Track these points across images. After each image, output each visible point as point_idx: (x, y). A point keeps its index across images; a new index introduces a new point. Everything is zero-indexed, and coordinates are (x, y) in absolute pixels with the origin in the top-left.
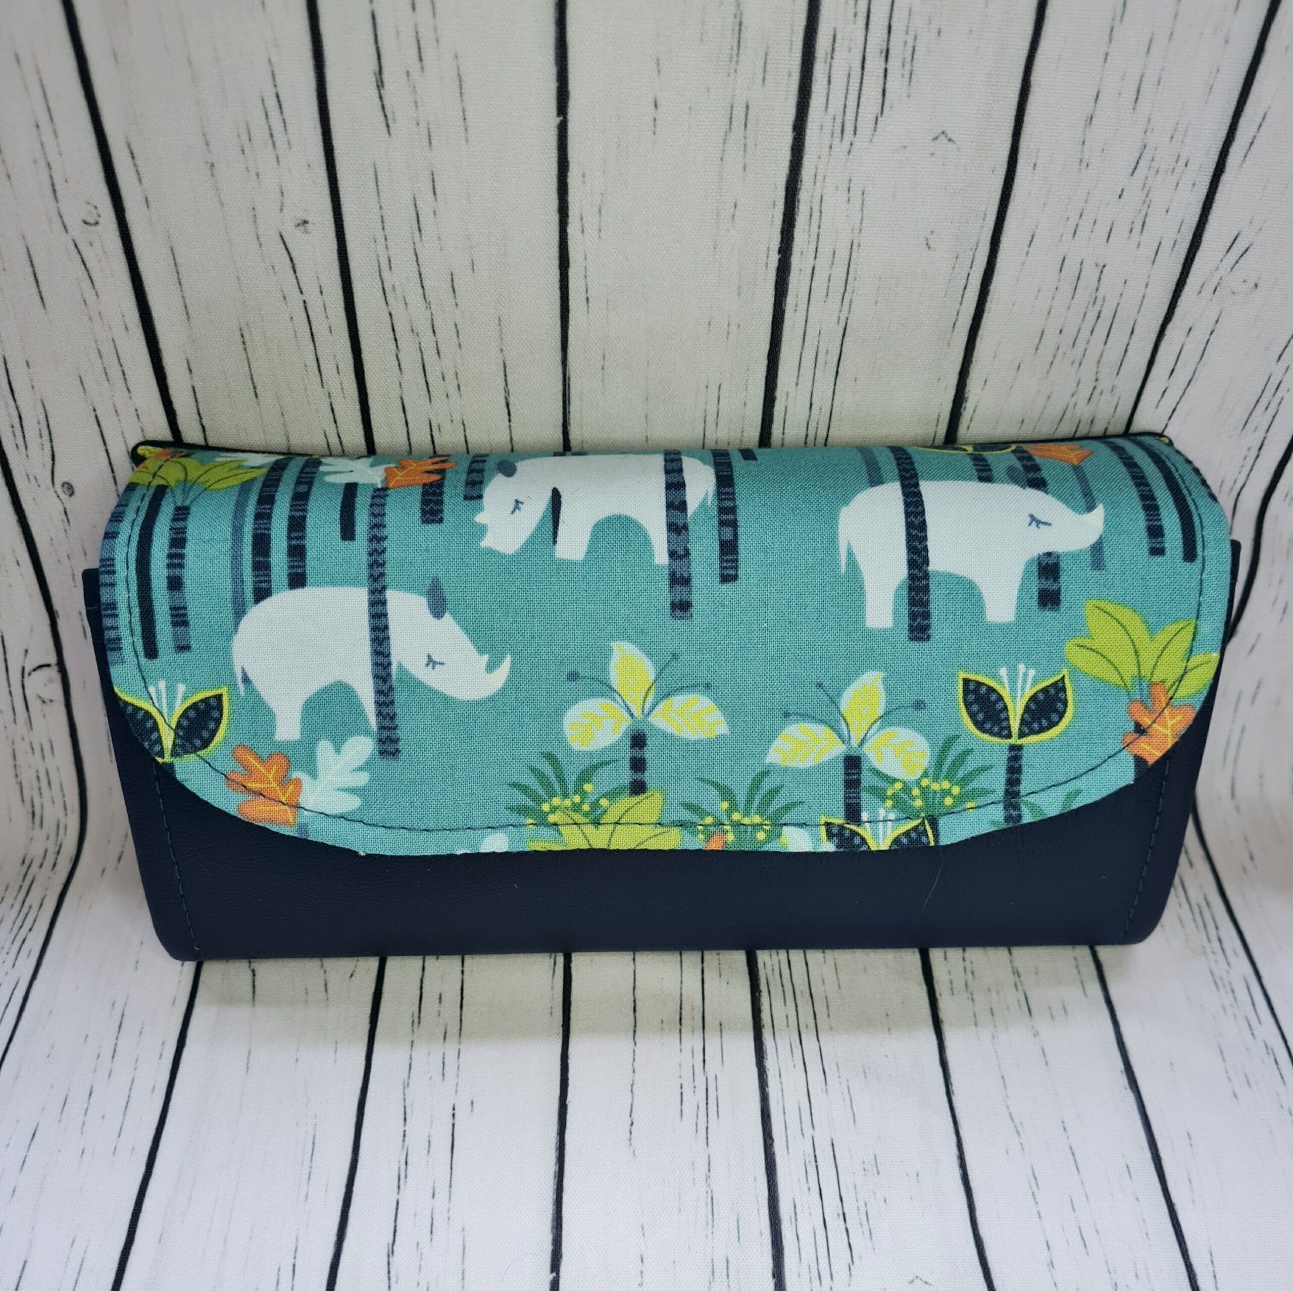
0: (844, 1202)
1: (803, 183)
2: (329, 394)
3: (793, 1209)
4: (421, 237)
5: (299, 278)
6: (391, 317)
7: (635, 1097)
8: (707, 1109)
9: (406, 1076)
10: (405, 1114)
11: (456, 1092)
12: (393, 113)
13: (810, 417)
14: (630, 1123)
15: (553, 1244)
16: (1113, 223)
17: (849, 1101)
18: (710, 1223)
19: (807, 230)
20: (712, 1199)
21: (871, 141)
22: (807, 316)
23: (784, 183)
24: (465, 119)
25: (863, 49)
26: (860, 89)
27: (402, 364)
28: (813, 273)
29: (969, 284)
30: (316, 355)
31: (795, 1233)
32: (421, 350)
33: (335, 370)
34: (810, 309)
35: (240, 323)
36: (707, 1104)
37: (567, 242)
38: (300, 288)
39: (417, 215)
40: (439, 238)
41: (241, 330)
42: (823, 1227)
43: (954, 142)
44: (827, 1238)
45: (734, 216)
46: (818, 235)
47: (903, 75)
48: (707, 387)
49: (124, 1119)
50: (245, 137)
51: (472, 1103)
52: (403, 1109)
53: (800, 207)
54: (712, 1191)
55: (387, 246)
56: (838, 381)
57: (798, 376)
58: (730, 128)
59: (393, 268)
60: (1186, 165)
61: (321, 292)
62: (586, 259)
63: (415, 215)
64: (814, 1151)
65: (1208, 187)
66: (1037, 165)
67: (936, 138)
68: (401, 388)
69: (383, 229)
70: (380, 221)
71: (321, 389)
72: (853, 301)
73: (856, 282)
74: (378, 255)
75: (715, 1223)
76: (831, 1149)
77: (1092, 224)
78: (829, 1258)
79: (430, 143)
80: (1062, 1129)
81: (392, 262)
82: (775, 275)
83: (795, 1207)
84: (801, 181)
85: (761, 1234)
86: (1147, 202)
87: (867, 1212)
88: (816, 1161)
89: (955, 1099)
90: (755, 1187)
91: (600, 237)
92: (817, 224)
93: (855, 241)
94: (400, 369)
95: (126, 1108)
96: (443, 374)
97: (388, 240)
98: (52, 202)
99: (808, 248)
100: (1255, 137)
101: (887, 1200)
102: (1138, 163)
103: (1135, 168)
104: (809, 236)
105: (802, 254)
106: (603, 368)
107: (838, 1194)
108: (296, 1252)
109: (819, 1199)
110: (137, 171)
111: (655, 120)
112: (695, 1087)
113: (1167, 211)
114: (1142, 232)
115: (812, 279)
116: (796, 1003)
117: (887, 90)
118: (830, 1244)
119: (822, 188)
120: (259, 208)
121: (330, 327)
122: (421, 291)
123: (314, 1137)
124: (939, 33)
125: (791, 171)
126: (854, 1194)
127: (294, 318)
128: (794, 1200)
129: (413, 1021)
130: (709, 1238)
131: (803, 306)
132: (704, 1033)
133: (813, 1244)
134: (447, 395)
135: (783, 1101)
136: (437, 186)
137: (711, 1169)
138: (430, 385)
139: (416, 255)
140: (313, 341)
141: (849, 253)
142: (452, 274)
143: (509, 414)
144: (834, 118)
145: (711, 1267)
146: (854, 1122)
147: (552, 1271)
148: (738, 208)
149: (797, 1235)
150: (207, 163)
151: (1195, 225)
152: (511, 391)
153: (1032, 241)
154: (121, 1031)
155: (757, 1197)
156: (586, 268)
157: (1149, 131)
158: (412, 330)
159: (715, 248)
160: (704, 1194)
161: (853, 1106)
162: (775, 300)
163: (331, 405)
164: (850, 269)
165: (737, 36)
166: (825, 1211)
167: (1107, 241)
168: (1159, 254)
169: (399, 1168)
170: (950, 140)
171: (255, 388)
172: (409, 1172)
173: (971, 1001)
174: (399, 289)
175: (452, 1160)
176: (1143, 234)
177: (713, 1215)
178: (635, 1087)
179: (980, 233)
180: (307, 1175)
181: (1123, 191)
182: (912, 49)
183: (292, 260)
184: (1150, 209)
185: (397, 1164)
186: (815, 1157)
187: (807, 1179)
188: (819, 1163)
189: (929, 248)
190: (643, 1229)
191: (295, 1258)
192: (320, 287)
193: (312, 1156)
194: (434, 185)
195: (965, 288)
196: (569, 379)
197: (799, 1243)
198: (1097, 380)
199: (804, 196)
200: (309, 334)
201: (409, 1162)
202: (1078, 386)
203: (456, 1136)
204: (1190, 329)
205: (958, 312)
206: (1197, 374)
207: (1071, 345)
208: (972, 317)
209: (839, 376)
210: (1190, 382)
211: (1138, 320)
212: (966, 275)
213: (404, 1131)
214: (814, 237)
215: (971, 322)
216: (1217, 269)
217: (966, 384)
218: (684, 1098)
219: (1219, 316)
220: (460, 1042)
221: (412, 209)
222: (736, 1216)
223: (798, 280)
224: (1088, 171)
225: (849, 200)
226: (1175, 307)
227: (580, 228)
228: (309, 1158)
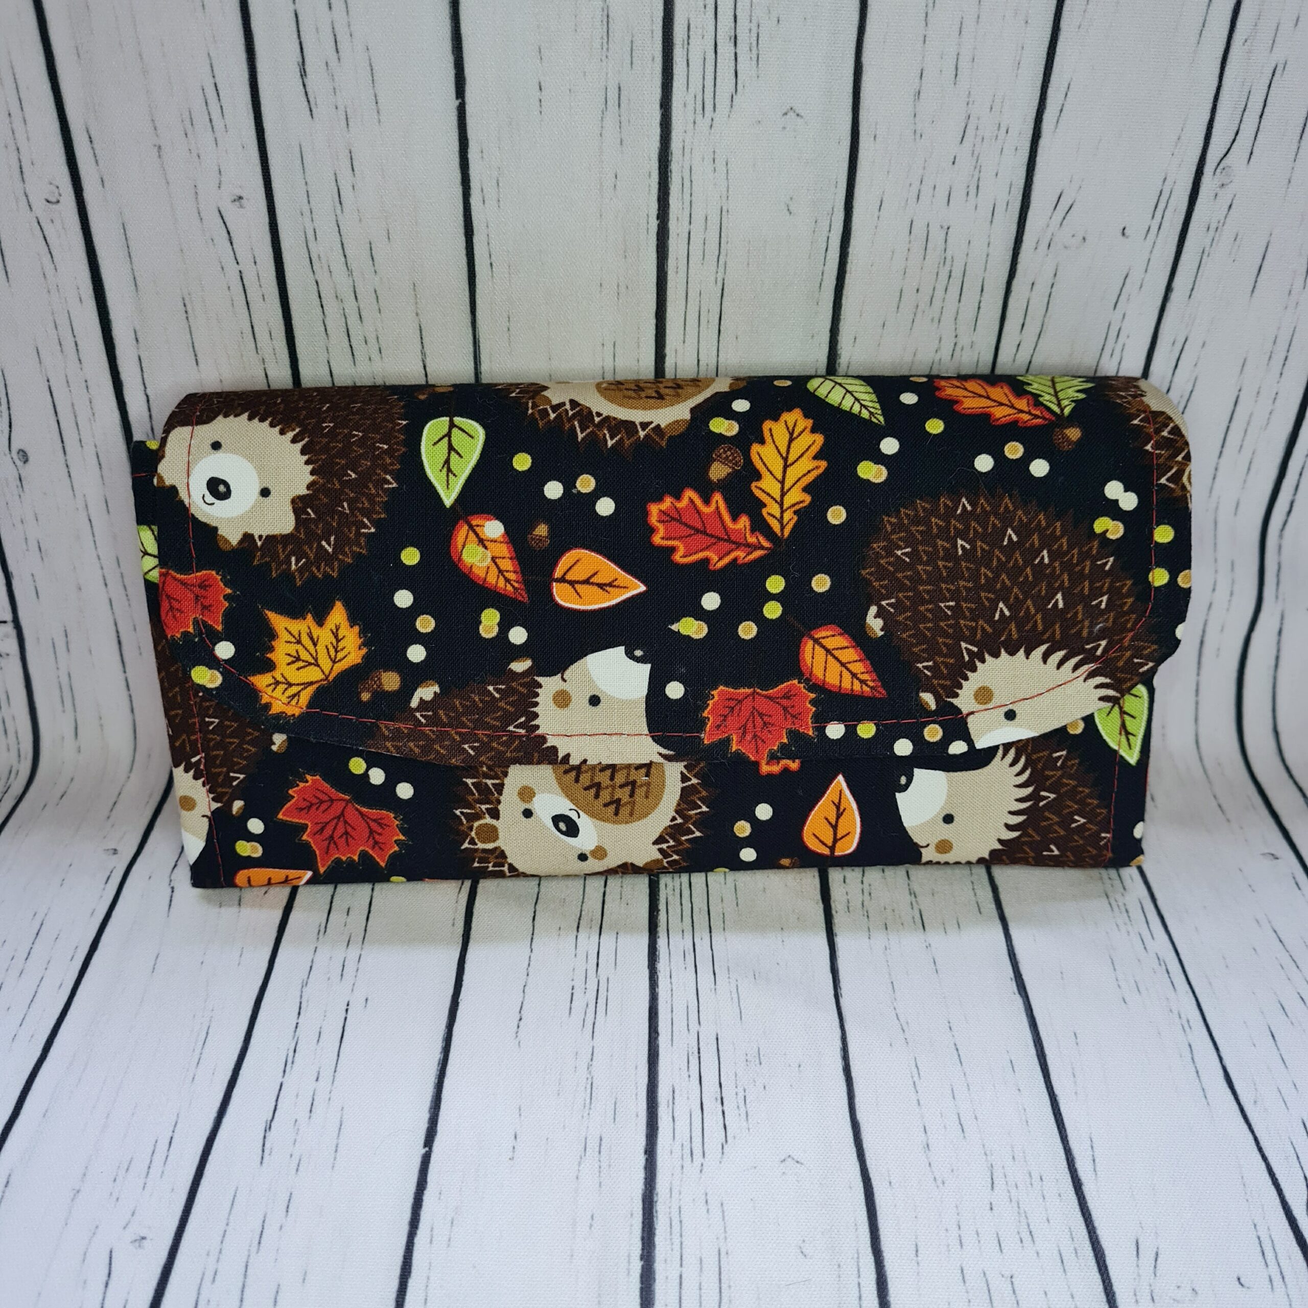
0: (723, 1087)
1: (674, 156)
2: (263, 359)
3: (671, 1093)
4: (342, 210)
5: (235, 249)
6: (318, 287)
7: (526, 995)
8: (596, 1007)
9: (307, 976)
10: (300, 1008)
11: (352, 990)
12: (315, 98)
14: (518, 1018)
15: (429, 1122)
16: (951, 188)
17: (737, 1000)
18: (589, 1105)
19: (680, 198)
20: (592, 1085)
21: (729, 116)
22: (687, 278)
23: (657, 156)
24: (377, 103)
25: (714, 36)
26: (715, 71)
27: (328, 329)
28: (689, 238)
29: (829, 246)
30: (251, 323)
31: (671, 1114)
32: (345, 315)
33: (267, 336)
34: (690, 271)
35: (183, 292)
36: (596, 1003)
37: (470, 212)
38: (236, 259)
39: (338, 189)
40: (358, 210)
41: (183, 299)
42: (700, 1110)
43: (802, 117)
44: (703, 1117)
45: (615, 186)
46: (691, 202)
47: (751, 58)
48: (603, 344)
49: (28, 1010)
50: (187, 123)
51: (366, 999)
52: (298, 1005)
53: (673, 177)
55: (312, 218)
56: (721, 338)
57: (684, 334)
58: (606, 108)
59: (318, 239)
60: (1007, 133)
61: (255, 263)
62: (487, 226)
63: (336, 190)
64: (699, 1044)
65: (1028, 151)
66: (878, 136)
67: (786, 114)
68: (328, 353)
69: (309, 202)
70: (306, 196)
71: (256, 355)
72: (728, 263)
73: (729, 245)
74: (305, 227)
75: (593, 1105)
76: (715, 1042)
77: (931, 188)
78: (703, 1138)
79: (348, 125)
81: (317, 232)
82: (655, 239)
83: (674, 1092)
84: (672, 153)
85: (637, 1116)
86: (978, 166)
87: (745, 1097)
88: (699, 1053)
89: (842, 1001)
90: (635, 1073)
91: (498, 206)
92: (689, 192)
93: (724, 207)
94: (327, 334)
95: (32, 1001)
96: (365, 338)
97: (313, 213)
98: (19, 184)
99: (682, 214)
100: (1063, 105)
101: (766, 1087)
102: (965, 132)
103: (963, 137)
104: (683, 203)
105: (678, 219)
106: (509, 329)
107: (718, 1081)
108: (175, 1126)
109: (699, 1085)
110: (94, 153)
111: (540, 100)
112: (586, 988)
113: (997, 175)
114: (977, 196)
115: (689, 243)
116: (692, 917)
117: (739, 71)
118: (705, 1125)
119: (691, 158)
120: (200, 186)
121: (263, 296)
122: (343, 259)
123: (209, 1028)
124: (778, 21)
125: (661, 144)
126: (734, 1082)
127: (231, 288)
128: (673, 1086)
129: (319, 931)
130: (585, 1119)
131: (683, 270)
132: (599, 939)
133: (688, 1126)
134: (370, 357)
135: (670, 1001)
136: (354, 163)
137: (594, 1058)
138: (354, 349)
139: (338, 227)
140: (248, 309)
141: (719, 219)
142: (370, 244)
143: (426, 376)
144: (695, 97)
145: (583, 1144)
146: (741, 1018)
147: (425, 1146)
148: (618, 178)
149: (673, 1117)
150: (155, 146)
151: (1023, 185)
152: (428, 353)
153: (881, 205)
154: (38, 937)
155: (636, 1084)
156: (488, 236)
157: (971, 103)
158: (337, 297)
159: (601, 216)
160: (585, 1079)
161: (741, 1004)
162: (658, 263)
163: (265, 370)
164: (722, 233)
165: (606, 26)
166: (703, 1095)
167: (948, 205)
168: (995, 214)
169: (288, 1054)
170: (798, 115)
171: (196, 355)
172: (296, 1059)
173: (866, 917)
174: (324, 260)
175: (339, 1049)
177: (591, 1099)
178: (527, 988)
179: (834, 199)
180: (195, 1062)
181: (955, 158)
182: (756, 35)
183: (229, 233)
184: (981, 174)
185: (286, 1051)
186: (699, 1049)
187: (688, 1067)
188: (701, 1055)
189: (790, 213)
190: (520, 1110)
191: (173, 1132)
192: (254, 258)
193: (204, 1044)
194: (352, 162)
195: (827, 250)
196: (479, 341)
197: (674, 1124)
198: (956, 336)
199: (675, 167)
200: (245, 302)
201: (297, 1051)
202: (940, 342)
203: (346, 1028)
204: (1033, 284)
205: (823, 273)
206: (1045, 327)
207: (929, 303)
208: (835, 277)
209: (721, 334)
210: (1040, 335)
211: (986, 278)
212: (826, 238)
213: (297, 1023)
214: (687, 204)
215: (835, 282)
216: (1048, 226)
217: (838, 341)
218: (574, 998)
219: (1057, 269)
220: (362, 949)
221: (334, 183)
222: (614, 1100)
223: (677, 244)
224: (922, 140)
225: (715, 170)
226: (1016, 264)
227: (481, 199)
228: (201, 1046)
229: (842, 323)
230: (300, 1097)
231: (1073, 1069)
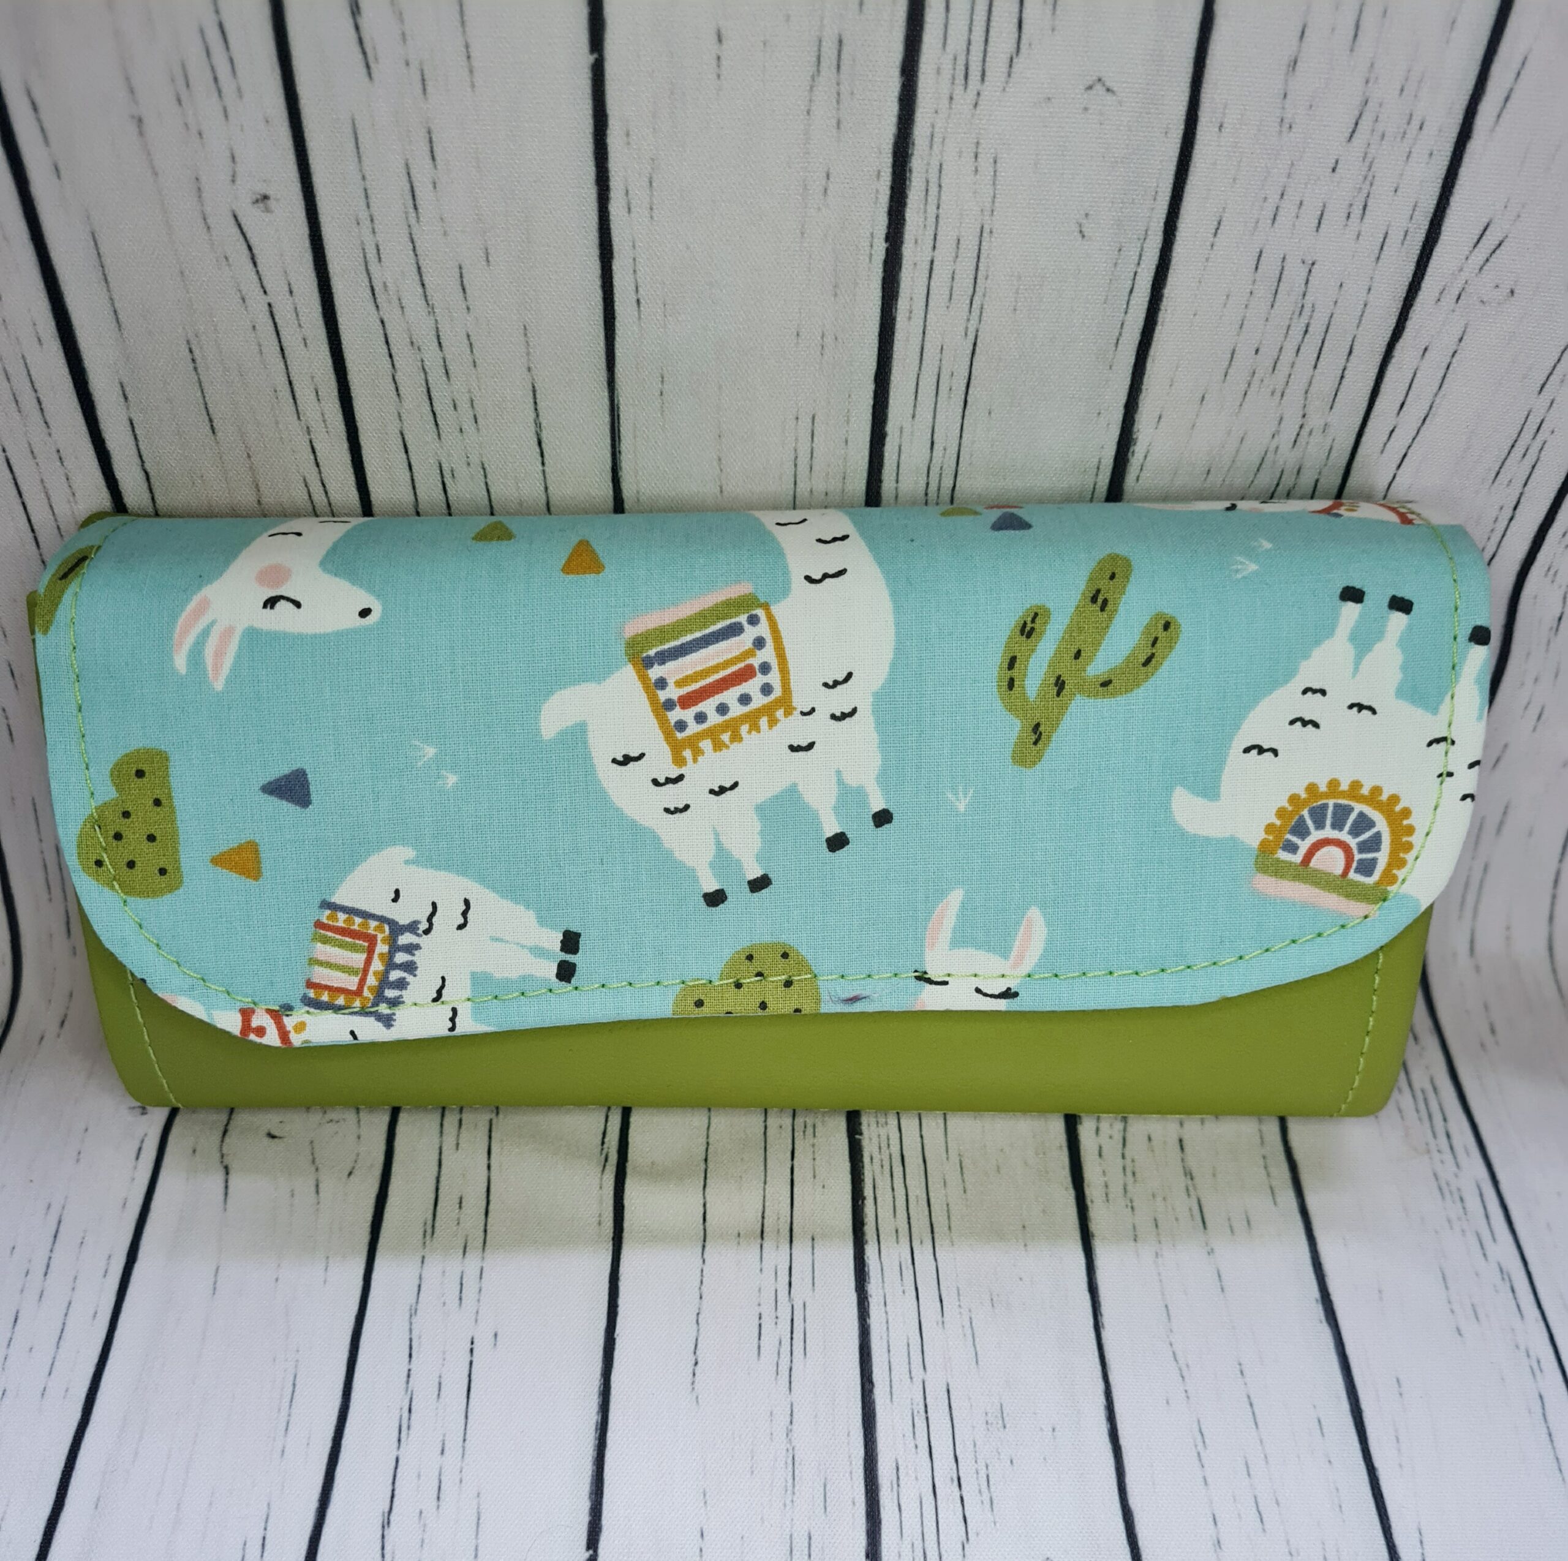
0: (960, 1464)
1: (916, 147)
2: (308, 428)
3: (895, 1471)
4: (418, 218)
5: (261, 274)
6: (384, 326)
7: (701, 1330)
8: (792, 1346)
9: (414, 1301)
10: (411, 1348)
11: (476, 1321)
12: (375, 49)
13: (931, 460)
14: (693, 1362)
15: (590, 1514)
16: (1324, 206)
17: (970, 1336)
18: (790, 1488)
19: (922, 211)
20: (793, 1458)
21: (1004, 90)
22: (925, 326)
23: (891, 145)
24: (468, 57)
27: (401, 388)
28: (931, 269)
29: (1136, 286)
30: (289, 377)
31: (896, 1502)
32: (424, 369)
33: (313, 396)
34: (928, 316)
35: (187, 333)
36: (792, 1338)
37: (609, 225)
38: (263, 287)
39: (412, 187)
40: (442, 219)
41: (188, 342)
42: (932, 1494)
43: (1113, 92)
44: (936, 1509)
45: (826, 190)
46: (937, 217)
48: (797, 418)
49: (56, 1352)
50: (181, 83)
51: (496, 1335)
52: (408, 1343)
53: (913, 179)
54: (793, 1449)
55: (373, 229)
56: (967, 413)
57: (915, 406)
58: (818, 71)
59: (383, 260)
60: (1421, 128)
61: (291, 292)
62: (634, 247)
63: (410, 190)
64: (925, 1399)
65: (1449, 158)
66: (1225, 125)
67: (1090, 88)
68: (401, 420)
69: (368, 206)
70: (363, 196)
71: (297, 422)
72: (985, 307)
73: (989, 281)
74: (362, 243)
75: (797, 1488)
76: (946, 1396)
77: (1296, 207)
78: (938, 1535)
79: (425, 90)
80: (1239, 1373)
81: (381, 251)
82: (881, 270)
83: (898, 1470)
84: (913, 144)
85: (854, 1503)
86: (1369, 178)
87: (988, 1476)
88: (926, 1412)
89: (1105, 1335)
90: (848, 1444)
91: (652, 217)
92: (936, 202)
93: (986, 226)
94: (398, 395)
95: (60, 1338)
96: (454, 401)
97: (376, 221)
99: (924, 235)
101: (1014, 1461)
102: (1357, 124)
103: (1354, 132)
104: (926, 219)
105: (916, 242)
106: (662, 394)
107: (952, 1453)
108: (266, 1522)
109: (928, 1459)
110: (42, 127)
111: (719, 58)
112: (777, 1318)
113: (1396, 191)
114: (1362, 219)
115: (931, 274)
116: (908, 1214)
117: (1024, 21)
118: (940, 1516)
119: (942, 152)
120: (203, 180)
121: (304, 339)
122: (420, 290)
123: (295, 1377)
125: (899, 129)
126: (972, 1451)
127: (257, 327)
128: (896, 1460)
129: (425, 1231)
130: (788, 1508)
131: (919, 312)
132: (791, 1249)
133: (919, 1516)
134: (461, 429)
135: (888, 1336)
136: (435, 149)
137: (794, 1420)
138: (438, 416)
139: (413, 242)
140: (284, 357)
141: (978, 243)
142: (460, 268)
143: (542, 455)
144: (955, 59)
145: (789, 1544)
146: (977, 1362)
147: (588, 1548)
148: (831, 179)
149: (899, 1505)
150: (134, 118)
151: (1432, 210)
152: (544, 424)
153: (1218, 229)
154: (57, 1241)
155: (850, 1457)
156: (634, 259)
157: (1372, 81)
158: (412, 343)
159: (802, 234)
160: (784, 1452)
161: (976, 1343)
162: (883, 304)
163: (311, 442)
164: (980, 265)
166: (935, 1474)
167: (1317, 231)
168: (1385, 248)
169: (401, 1416)
170: (1108, 90)
171: (211, 421)
172: (413, 1423)
173: (1130, 1209)
174: (391, 290)
175: (467, 1408)
176: (1365, 221)
177: (794, 1479)
178: (701, 1317)
179: (1150, 218)
180: (285, 1424)
181: (1337, 162)
183: (250, 248)
184: (1374, 188)
185: (398, 1411)
186: (926, 1406)
187: (914, 1435)
188: (929, 1414)
189: (1083, 236)
190: (705, 1495)
191: (265, 1529)
192: (289, 284)
193: (291, 1401)
194: (431, 147)
195: (1131, 291)
196: (618, 408)
197: (901, 1515)
198: (1304, 416)
199: (917, 164)
200: (278, 349)
201: (413, 1410)
202: (1280, 424)
203: (473, 1377)
204: (1426, 349)
205: (1122, 324)
206: (1434, 409)
207: (1271, 369)
208: (1140, 331)
209: (968, 407)
210: (1424, 420)
211: (1358, 336)
212: (1132, 274)
213: (409, 1370)
214: (931, 220)
215: (1139, 338)
216: (1461, 270)
217: (1134, 421)
218: (763, 1332)
219: (1464, 332)
220: (483, 1258)
221: (405, 179)
222: (823, 1481)
223: (912, 278)
224: (1291, 134)
225: (976, 171)
226: (1406, 320)
227: (626, 206)
228: (287, 1404)
229: (1142, 396)
230: (422, 1478)
231: (1396, 1431)
